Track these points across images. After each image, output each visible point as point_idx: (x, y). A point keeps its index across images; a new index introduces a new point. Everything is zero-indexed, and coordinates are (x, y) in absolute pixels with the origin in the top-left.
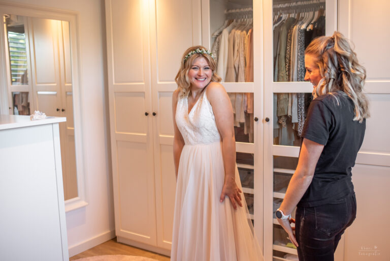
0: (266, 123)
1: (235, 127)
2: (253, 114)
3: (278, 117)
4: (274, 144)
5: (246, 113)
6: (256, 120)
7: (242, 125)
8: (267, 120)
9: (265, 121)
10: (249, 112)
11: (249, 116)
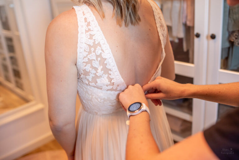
0: (212, 41)
1: (172, 42)
2: (193, 27)
3: (229, 32)
4: (221, 68)
5: (185, 25)
6: (198, 36)
7: (181, 40)
8: (213, 37)
9: (209, 38)
10: (189, 24)
11: (189, 29)
